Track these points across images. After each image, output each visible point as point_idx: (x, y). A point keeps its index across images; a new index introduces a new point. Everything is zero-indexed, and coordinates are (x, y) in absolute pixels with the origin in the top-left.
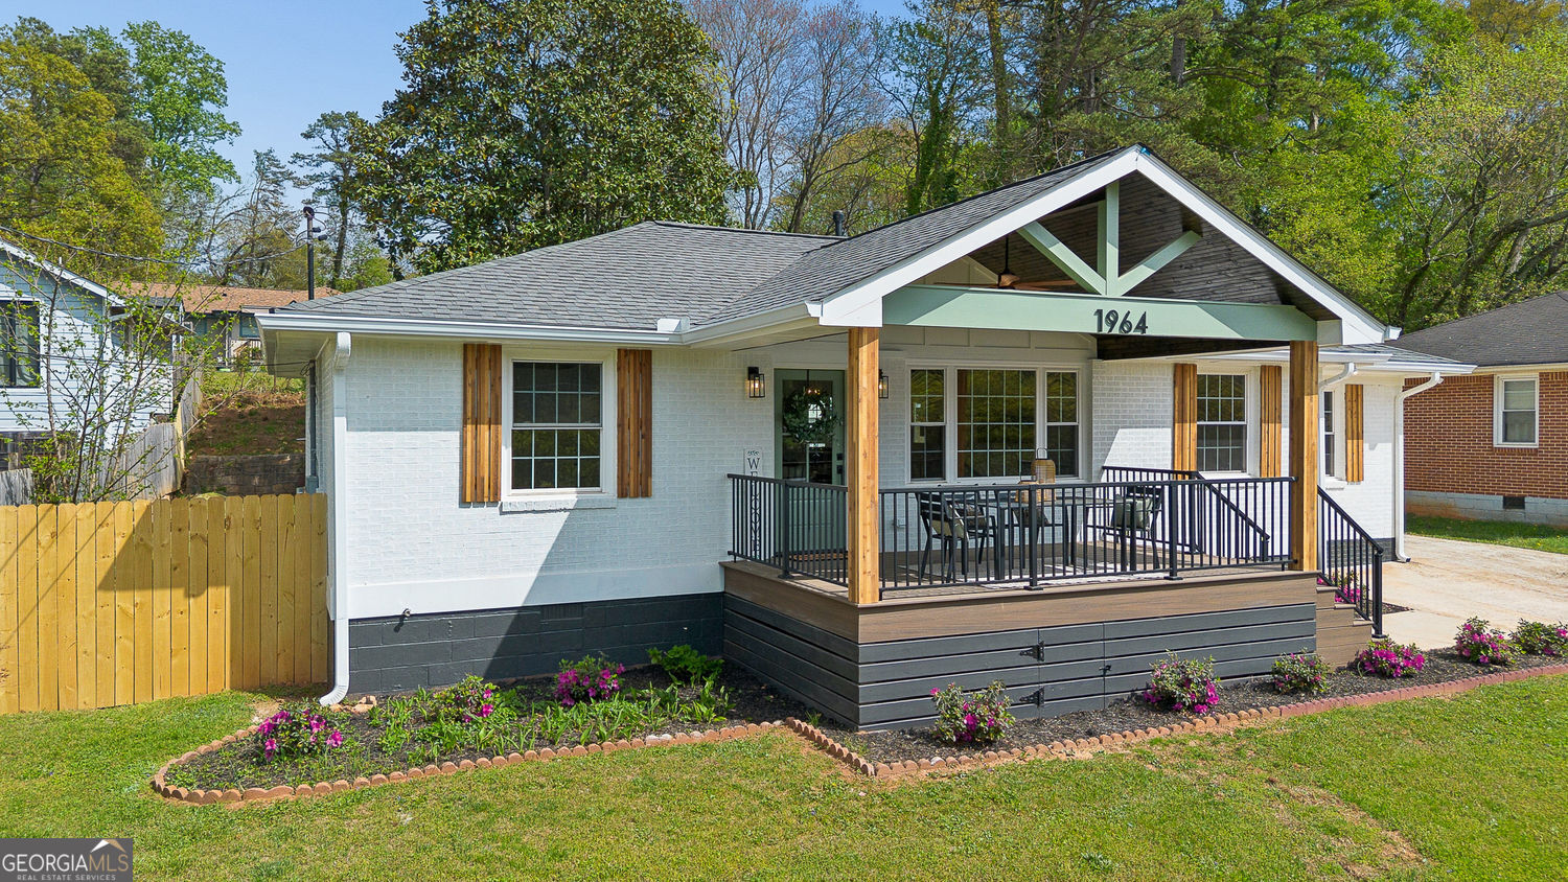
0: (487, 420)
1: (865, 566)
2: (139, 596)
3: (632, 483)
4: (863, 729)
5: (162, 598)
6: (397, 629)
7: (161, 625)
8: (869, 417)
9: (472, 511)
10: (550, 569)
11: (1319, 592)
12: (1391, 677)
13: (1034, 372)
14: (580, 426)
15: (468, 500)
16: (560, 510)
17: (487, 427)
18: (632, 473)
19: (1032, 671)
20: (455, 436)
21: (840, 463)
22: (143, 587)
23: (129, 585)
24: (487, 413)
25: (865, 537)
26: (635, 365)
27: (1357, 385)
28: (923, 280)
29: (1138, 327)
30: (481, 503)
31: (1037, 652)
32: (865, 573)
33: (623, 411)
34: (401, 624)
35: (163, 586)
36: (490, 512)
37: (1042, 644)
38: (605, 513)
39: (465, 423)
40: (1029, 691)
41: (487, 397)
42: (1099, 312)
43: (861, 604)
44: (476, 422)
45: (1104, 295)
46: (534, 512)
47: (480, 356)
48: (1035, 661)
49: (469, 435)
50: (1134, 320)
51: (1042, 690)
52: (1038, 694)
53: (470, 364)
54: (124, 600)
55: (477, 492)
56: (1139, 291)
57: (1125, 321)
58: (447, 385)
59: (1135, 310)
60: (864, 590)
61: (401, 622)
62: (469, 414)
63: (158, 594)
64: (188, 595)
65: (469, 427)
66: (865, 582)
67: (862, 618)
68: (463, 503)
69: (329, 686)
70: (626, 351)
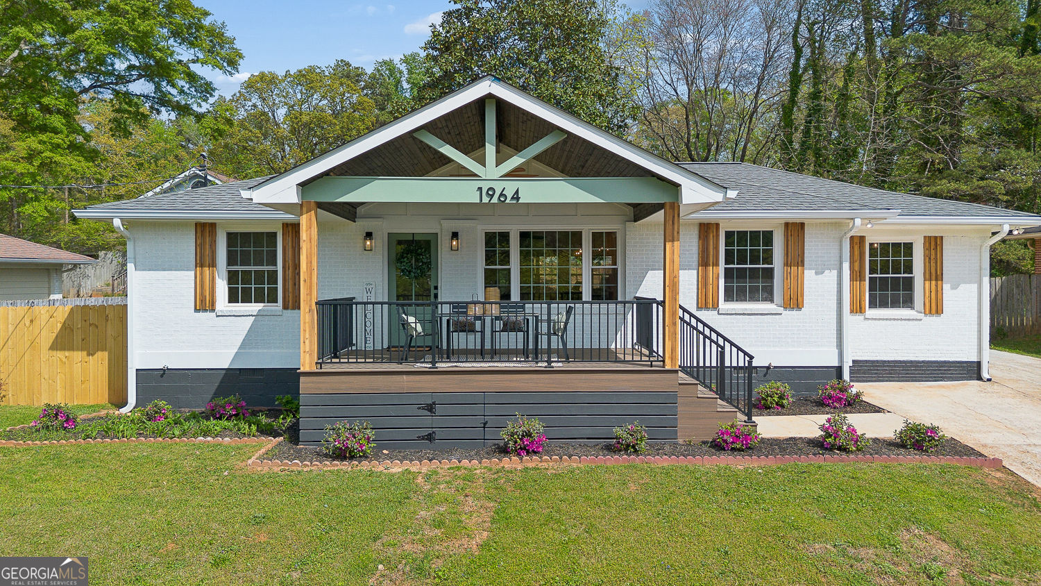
0: (207, 264)
1: (305, 347)
2: (67, 353)
3: (291, 301)
4: (302, 445)
5: (79, 355)
6: (162, 376)
7: (77, 368)
8: (307, 258)
9: (201, 314)
10: (245, 348)
11: (680, 384)
12: (724, 449)
13: (581, 232)
14: (265, 268)
15: (198, 308)
16: (250, 316)
17: (207, 268)
18: (290, 295)
19: (428, 420)
20: (192, 273)
21: (435, 292)
22: (69, 350)
23: (63, 349)
24: (207, 261)
25: (305, 331)
26: (292, 233)
27: (936, 237)
28: (326, 174)
29: (513, 198)
30: (205, 310)
31: (430, 408)
32: (304, 352)
33: (285, 259)
34: (164, 374)
35: (78, 350)
36: (209, 315)
37: (434, 403)
38: (276, 318)
39: (196, 267)
40: (425, 432)
41: (207, 252)
42: (480, 189)
43: (302, 370)
44: (202, 266)
45: (484, 178)
46: (234, 316)
47: (205, 230)
48: (429, 414)
49: (198, 272)
50: (509, 194)
51: (434, 432)
52: (430, 434)
53: (199, 234)
54: (60, 355)
55: (204, 303)
56: (515, 173)
57: (501, 195)
58: (187, 245)
59: (510, 187)
60: (304, 362)
61: (164, 372)
62: (198, 262)
63: (75, 353)
64: (89, 355)
65: (198, 268)
66: (304, 358)
67: (302, 379)
68: (196, 310)
69: (125, 404)
70: (287, 224)
